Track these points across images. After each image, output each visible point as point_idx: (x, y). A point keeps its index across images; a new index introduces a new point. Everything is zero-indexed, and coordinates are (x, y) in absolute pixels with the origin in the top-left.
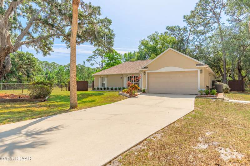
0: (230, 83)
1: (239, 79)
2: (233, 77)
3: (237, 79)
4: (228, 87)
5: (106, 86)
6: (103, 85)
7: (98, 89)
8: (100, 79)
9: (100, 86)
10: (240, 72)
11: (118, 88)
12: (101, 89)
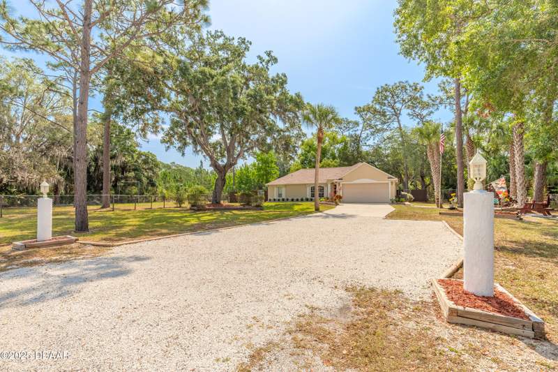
0: (413, 192)
1: (422, 187)
2: (415, 186)
3: (420, 187)
4: (412, 196)
5: (284, 197)
6: (280, 195)
7: (275, 200)
8: (276, 189)
9: (276, 197)
10: (423, 179)
11: (300, 198)
12: (279, 200)
